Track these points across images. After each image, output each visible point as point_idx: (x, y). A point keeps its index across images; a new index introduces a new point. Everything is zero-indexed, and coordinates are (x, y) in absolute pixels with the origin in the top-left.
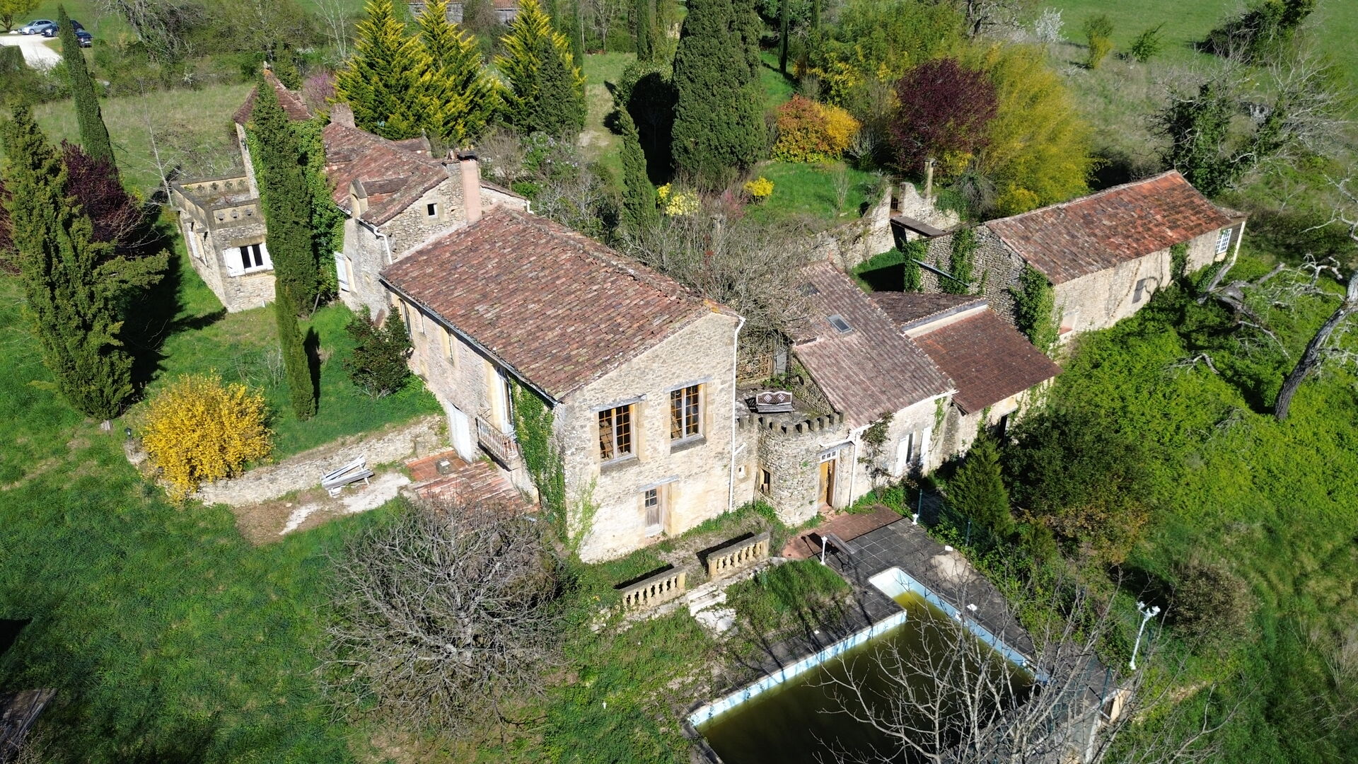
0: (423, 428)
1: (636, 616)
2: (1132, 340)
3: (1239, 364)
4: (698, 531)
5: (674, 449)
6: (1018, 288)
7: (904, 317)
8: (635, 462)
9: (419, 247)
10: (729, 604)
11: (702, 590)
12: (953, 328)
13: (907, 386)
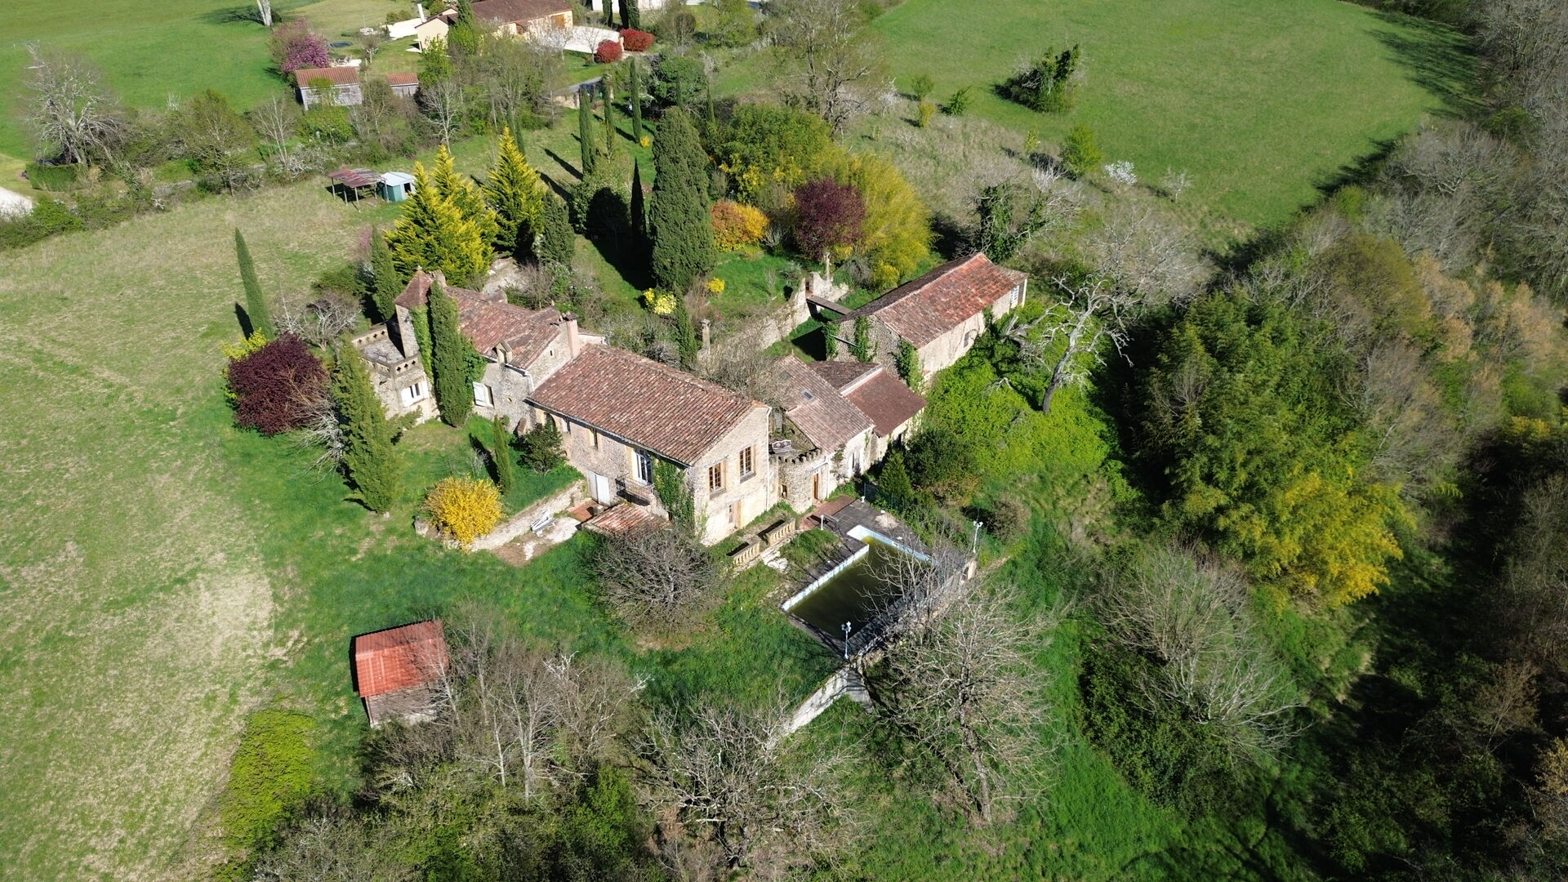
0: (574, 489)
1: (740, 569)
2: (965, 372)
3: (1025, 381)
4: (754, 523)
5: (742, 481)
6: (897, 352)
7: (840, 383)
8: (724, 491)
9: (546, 377)
10: (782, 557)
11: (767, 552)
12: (865, 385)
13: (850, 427)
